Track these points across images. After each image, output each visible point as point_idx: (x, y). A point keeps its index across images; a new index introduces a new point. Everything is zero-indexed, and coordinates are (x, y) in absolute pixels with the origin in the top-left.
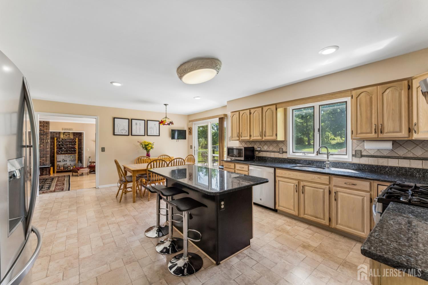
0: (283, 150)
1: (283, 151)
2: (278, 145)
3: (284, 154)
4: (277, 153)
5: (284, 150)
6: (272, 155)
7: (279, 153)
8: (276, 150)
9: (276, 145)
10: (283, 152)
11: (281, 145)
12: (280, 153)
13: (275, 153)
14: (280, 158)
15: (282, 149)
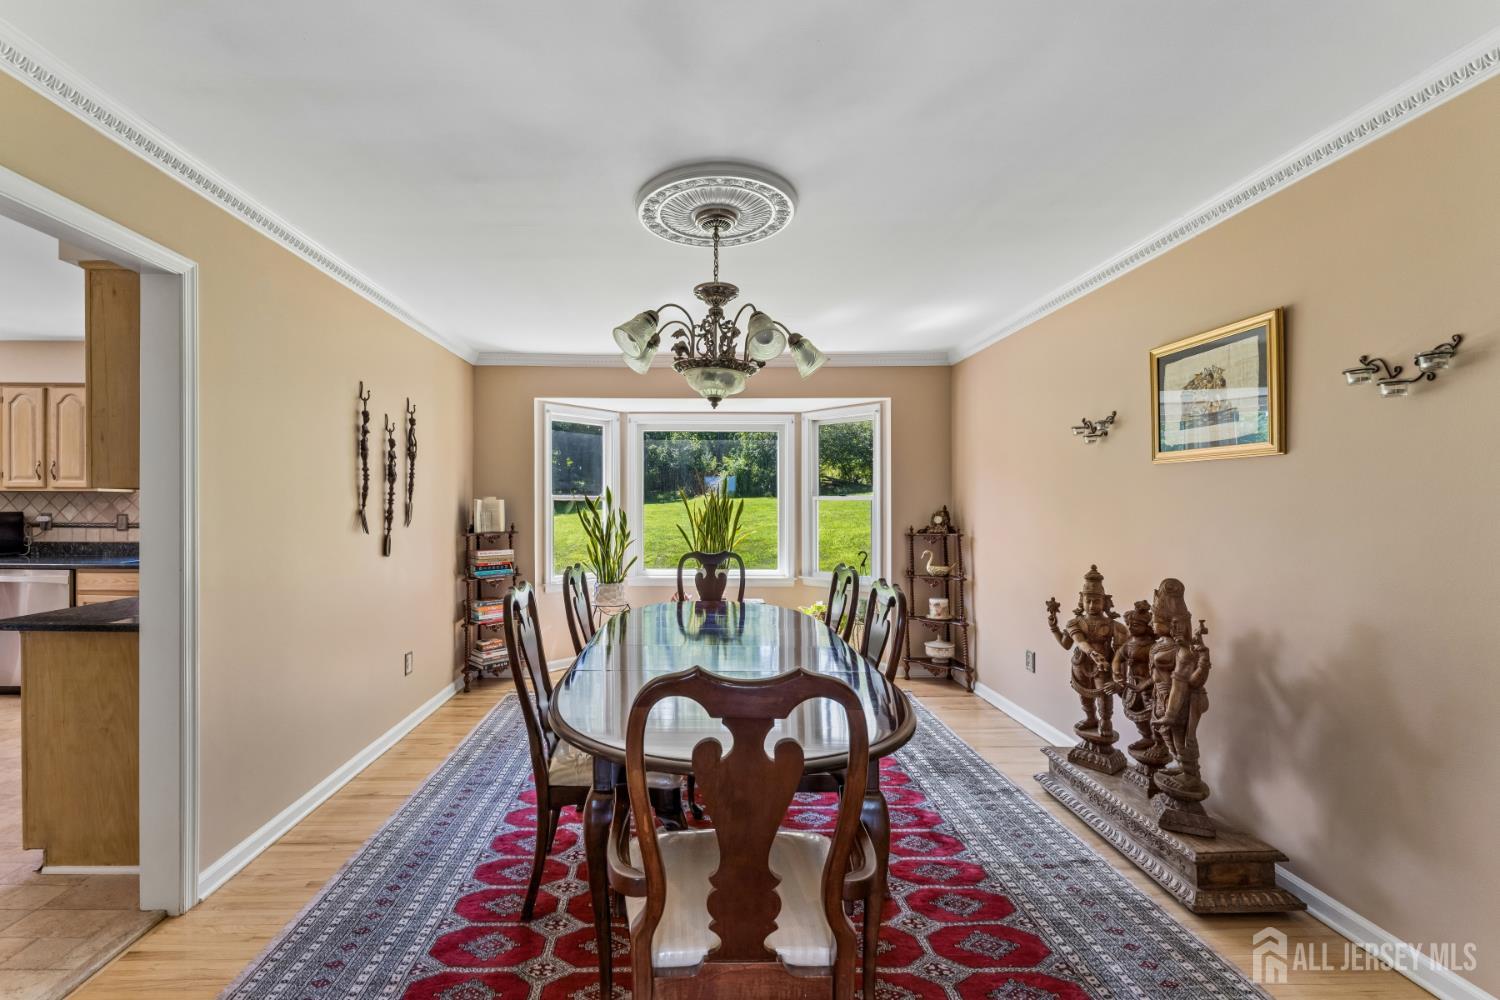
0: (127, 519)
1: (130, 522)
2: (111, 506)
3: (131, 530)
4: (110, 530)
5: (132, 520)
6: (94, 536)
7: (115, 530)
8: (106, 521)
9: (107, 504)
10: (129, 526)
11: (121, 507)
12: (119, 530)
13: (103, 530)
14: (118, 543)
15: (127, 515)
